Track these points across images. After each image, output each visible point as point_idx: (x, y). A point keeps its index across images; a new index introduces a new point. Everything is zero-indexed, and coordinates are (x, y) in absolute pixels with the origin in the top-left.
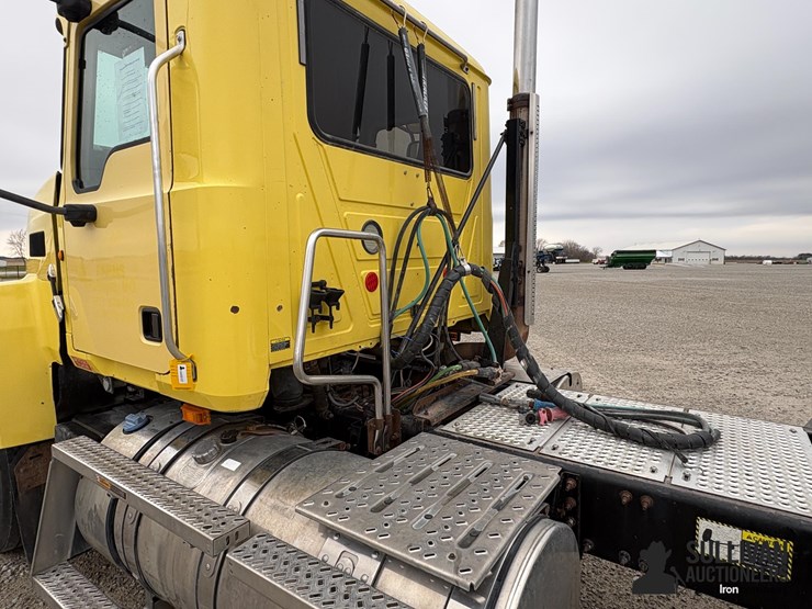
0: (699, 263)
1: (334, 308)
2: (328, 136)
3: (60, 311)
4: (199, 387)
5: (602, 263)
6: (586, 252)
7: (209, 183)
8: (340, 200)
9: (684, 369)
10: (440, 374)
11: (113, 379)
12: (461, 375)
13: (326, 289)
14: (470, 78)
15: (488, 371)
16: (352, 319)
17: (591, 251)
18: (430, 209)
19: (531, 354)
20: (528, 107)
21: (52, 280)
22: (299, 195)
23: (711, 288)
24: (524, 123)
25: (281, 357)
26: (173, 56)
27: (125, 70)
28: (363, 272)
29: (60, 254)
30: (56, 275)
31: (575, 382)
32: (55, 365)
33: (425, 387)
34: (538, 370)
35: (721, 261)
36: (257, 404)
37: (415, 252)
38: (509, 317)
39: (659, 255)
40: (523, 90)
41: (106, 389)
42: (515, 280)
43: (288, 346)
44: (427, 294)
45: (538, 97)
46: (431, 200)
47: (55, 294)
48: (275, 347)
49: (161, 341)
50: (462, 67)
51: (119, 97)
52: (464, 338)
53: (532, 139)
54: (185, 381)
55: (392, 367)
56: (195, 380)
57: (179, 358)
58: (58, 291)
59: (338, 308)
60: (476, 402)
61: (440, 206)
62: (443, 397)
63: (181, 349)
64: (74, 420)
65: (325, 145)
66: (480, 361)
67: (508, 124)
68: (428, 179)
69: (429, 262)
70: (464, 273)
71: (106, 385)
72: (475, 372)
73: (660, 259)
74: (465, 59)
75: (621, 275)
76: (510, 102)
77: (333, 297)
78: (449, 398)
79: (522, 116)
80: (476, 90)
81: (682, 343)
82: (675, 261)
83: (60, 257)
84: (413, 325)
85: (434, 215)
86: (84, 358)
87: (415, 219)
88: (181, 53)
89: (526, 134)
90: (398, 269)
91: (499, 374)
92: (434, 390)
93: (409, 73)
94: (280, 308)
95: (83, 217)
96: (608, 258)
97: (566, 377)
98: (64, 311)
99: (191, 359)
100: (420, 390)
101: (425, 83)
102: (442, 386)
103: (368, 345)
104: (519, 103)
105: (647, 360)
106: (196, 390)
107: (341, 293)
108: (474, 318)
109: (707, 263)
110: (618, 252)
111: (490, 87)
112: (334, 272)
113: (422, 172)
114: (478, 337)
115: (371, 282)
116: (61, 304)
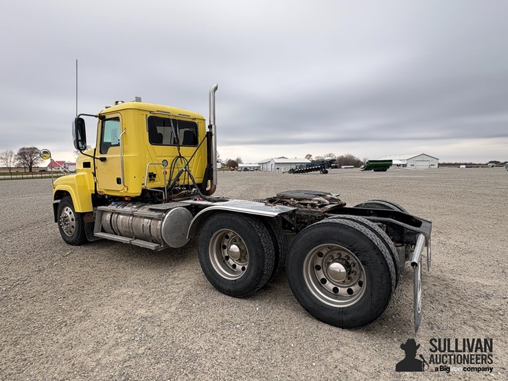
3: (95, 180)
6: (359, 161)
8: (157, 156)
13: (153, 174)
14: (197, 121)
16: (160, 180)
18: (180, 156)
20: (212, 128)
22: (147, 156)
24: (211, 132)
25: (143, 186)
28: (162, 170)
29: (96, 167)
30: (94, 172)
32: (93, 194)
35: (436, 166)
36: (139, 195)
40: (211, 123)
49: (121, 184)
56: (128, 190)
58: (95, 175)
59: (156, 178)
63: (125, 185)
65: (153, 145)
68: (179, 150)
71: (106, 197)
73: (397, 165)
77: (155, 175)
82: (409, 166)
86: (101, 191)
87: (176, 159)
88: (125, 132)
89: (212, 135)
90: (172, 170)
94: (143, 177)
95: (103, 160)
99: (127, 186)
104: (210, 127)
109: (428, 167)
110: (370, 161)
112: (155, 170)
113: (176, 147)
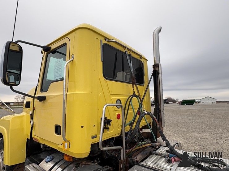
0: (209, 103)
1: (109, 125)
2: (108, 78)
3: (32, 124)
4: (70, 150)
5: (179, 103)
6: (174, 100)
7: (77, 92)
8: (111, 94)
9: (211, 138)
10: (139, 145)
11: (44, 145)
12: (146, 145)
13: (107, 120)
14: (142, 60)
15: (154, 144)
16: (113, 128)
17: (176, 100)
18: (134, 95)
19: (167, 138)
20: (158, 67)
21: (31, 115)
22: (100, 94)
23: (215, 111)
24: (158, 71)
25: (95, 141)
26: (71, 61)
27: (58, 63)
28: (116, 114)
29: (34, 108)
30: (32, 114)
31: (179, 146)
32: (28, 139)
33: (135, 149)
34: (169, 144)
35: (216, 103)
36: (87, 155)
37: (130, 107)
38: (159, 127)
39: (196, 101)
40: (157, 63)
41: (42, 147)
42: (158, 114)
43: (96, 137)
44: (134, 119)
45: (161, 64)
46: (134, 93)
47: (31, 119)
48: (93, 138)
49: (60, 135)
50: (140, 58)
51: (55, 69)
52: (144, 131)
53: (160, 75)
54: (67, 148)
55: (126, 143)
56: (69, 147)
57: (65, 140)
58: (32, 118)
59: (110, 125)
60: (151, 154)
61: (137, 94)
62: (140, 152)
63: (66, 138)
64: (31, 157)
65: (107, 80)
66: (151, 141)
67: (153, 71)
68: (133, 87)
69: (134, 109)
70: (145, 114)
72: (150, 144)
73: (197, 102)
74: (141, 56)
75: (185, 107)
76: (153, 65)
77: (109, 122)
78: (142, 152)
79: (157, 69)
80: (144, 63)
81: (209, 129)
82: (201, 102)
83: (34, 109)
84: (131, 128)
85: (135, 97)
86: (37, 138)
87: (130, 98)
88: (73, 60)
89: (159, 74)
90: (126, 112)
91: (157, 145)
92: (138, 150)
93: (128, 61)
94: (94, 126)
95: (42, 99)
96: (181, 102)
97: (177, 144)
98: (33, 124)
99: (69, 141)
100: (134, 150)
101: (132, 63)
102: (140, 149)
103: (118, 135)
104: (156, 66)
105: (198, 135)
106: (69, 151)
107: (111, 121)
108: (147, 125)
109: (211, 103)
110: (184, 100)
111: (147, 62)
112: (108, 114)
113: (131, 85)
114: (148, 131)
115: (119, 116)
116: (32, 122)
